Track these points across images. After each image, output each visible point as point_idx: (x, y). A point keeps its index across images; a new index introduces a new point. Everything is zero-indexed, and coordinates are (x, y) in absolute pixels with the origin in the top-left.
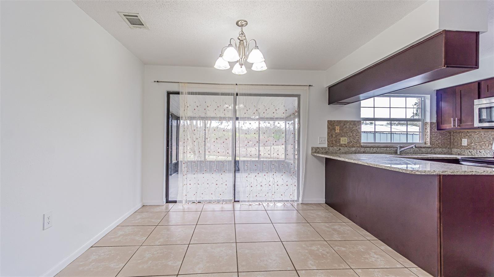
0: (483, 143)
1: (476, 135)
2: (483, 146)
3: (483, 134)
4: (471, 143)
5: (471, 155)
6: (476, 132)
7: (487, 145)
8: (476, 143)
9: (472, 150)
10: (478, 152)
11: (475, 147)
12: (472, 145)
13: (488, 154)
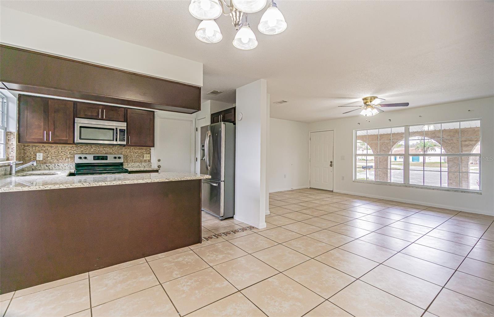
0: (60, 157)
1: (53, 149)
2: (60, 160)
3: (60, 149)
4: (47, 158)
5: (48, 169)
6: (53, 147)
7: (64, 159)
8: (53, 158)
9: (50, 164)
10: (56, 165)
11: (52, 161)
12: (48, 159)
13: (66, 166)
